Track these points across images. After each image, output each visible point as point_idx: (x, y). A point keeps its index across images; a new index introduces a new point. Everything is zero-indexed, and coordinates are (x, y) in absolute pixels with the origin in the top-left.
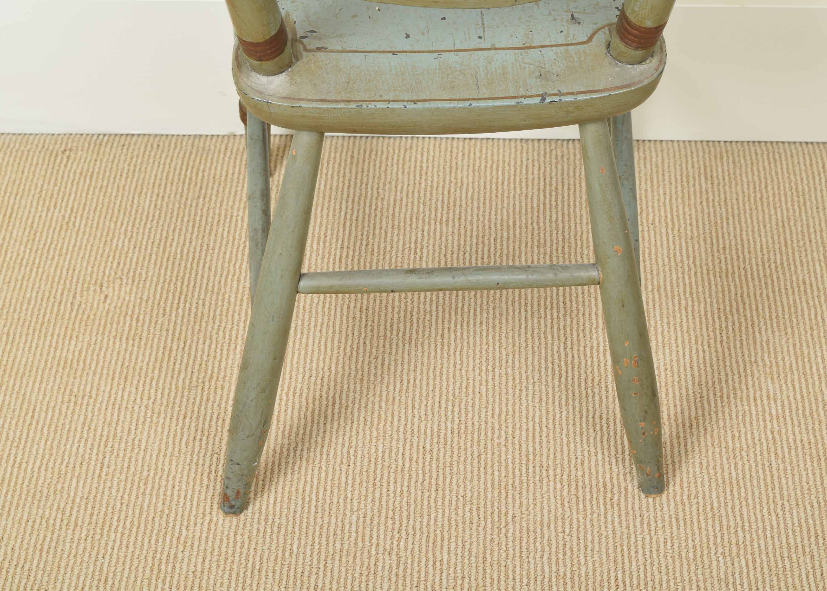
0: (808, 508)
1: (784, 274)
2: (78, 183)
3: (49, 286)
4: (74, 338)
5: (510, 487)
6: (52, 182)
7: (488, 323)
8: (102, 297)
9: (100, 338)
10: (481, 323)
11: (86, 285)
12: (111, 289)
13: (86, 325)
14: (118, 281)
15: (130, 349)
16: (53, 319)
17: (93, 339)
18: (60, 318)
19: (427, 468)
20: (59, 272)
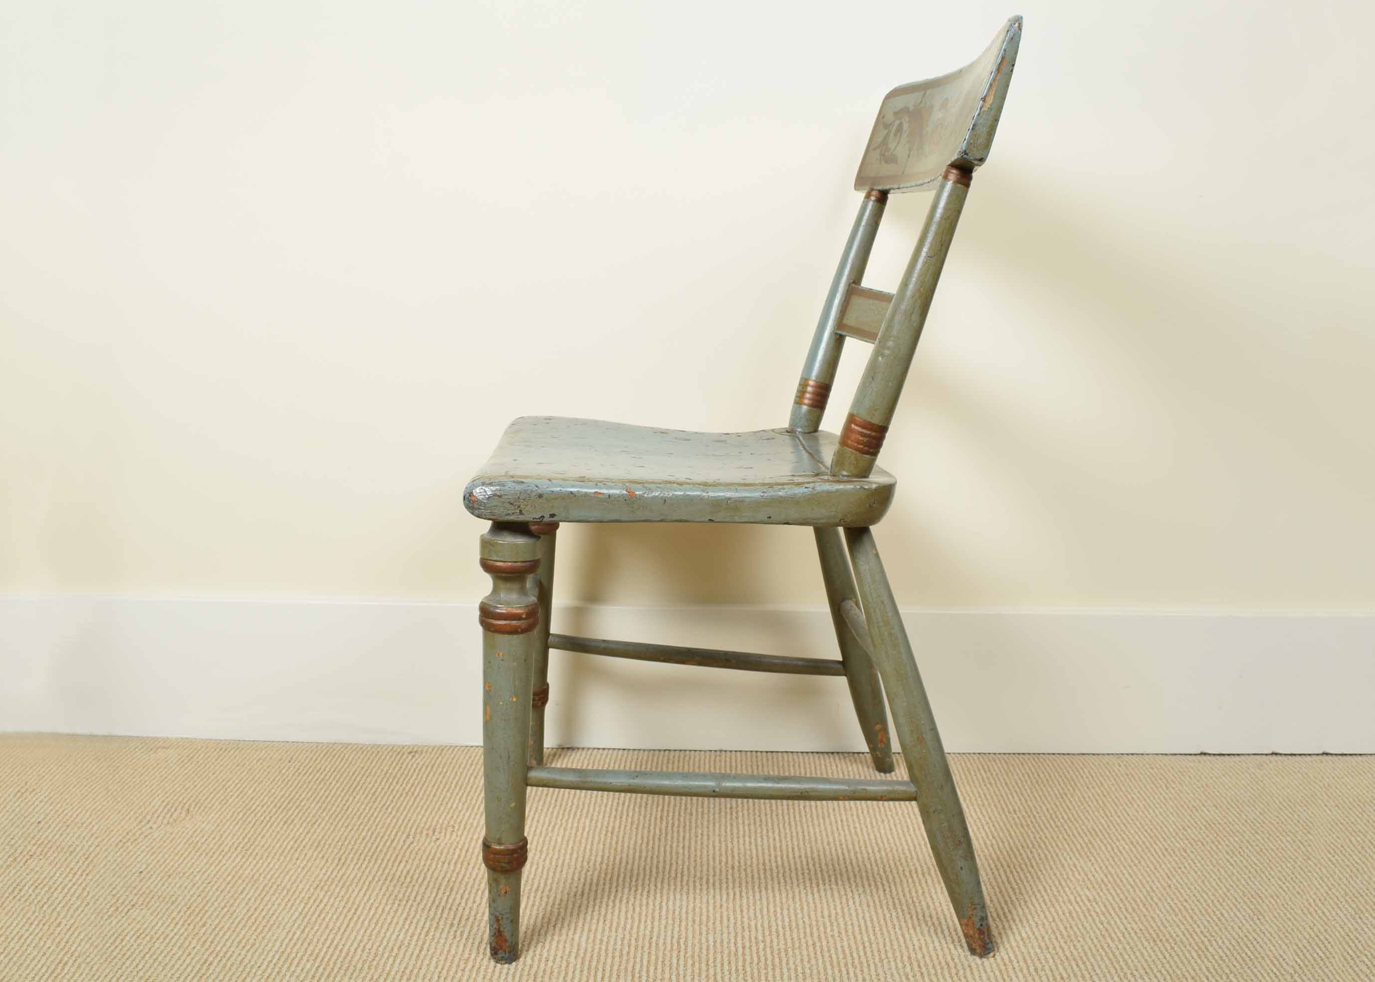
2: (420, 770)
3: (384, 829)
4: (404, 862)
5: (850, 966)
6: (397, 769)
8: (434, 838)
9: (429, 862)
11: (419, 829)
12: (443, 834)
13: (417, 854)
14: (450, 829)
15: (457, 870)
16: (385, 850)
17: (422, 863)
18: (391, 849)
19: (762, 953)
20: (395, 821)
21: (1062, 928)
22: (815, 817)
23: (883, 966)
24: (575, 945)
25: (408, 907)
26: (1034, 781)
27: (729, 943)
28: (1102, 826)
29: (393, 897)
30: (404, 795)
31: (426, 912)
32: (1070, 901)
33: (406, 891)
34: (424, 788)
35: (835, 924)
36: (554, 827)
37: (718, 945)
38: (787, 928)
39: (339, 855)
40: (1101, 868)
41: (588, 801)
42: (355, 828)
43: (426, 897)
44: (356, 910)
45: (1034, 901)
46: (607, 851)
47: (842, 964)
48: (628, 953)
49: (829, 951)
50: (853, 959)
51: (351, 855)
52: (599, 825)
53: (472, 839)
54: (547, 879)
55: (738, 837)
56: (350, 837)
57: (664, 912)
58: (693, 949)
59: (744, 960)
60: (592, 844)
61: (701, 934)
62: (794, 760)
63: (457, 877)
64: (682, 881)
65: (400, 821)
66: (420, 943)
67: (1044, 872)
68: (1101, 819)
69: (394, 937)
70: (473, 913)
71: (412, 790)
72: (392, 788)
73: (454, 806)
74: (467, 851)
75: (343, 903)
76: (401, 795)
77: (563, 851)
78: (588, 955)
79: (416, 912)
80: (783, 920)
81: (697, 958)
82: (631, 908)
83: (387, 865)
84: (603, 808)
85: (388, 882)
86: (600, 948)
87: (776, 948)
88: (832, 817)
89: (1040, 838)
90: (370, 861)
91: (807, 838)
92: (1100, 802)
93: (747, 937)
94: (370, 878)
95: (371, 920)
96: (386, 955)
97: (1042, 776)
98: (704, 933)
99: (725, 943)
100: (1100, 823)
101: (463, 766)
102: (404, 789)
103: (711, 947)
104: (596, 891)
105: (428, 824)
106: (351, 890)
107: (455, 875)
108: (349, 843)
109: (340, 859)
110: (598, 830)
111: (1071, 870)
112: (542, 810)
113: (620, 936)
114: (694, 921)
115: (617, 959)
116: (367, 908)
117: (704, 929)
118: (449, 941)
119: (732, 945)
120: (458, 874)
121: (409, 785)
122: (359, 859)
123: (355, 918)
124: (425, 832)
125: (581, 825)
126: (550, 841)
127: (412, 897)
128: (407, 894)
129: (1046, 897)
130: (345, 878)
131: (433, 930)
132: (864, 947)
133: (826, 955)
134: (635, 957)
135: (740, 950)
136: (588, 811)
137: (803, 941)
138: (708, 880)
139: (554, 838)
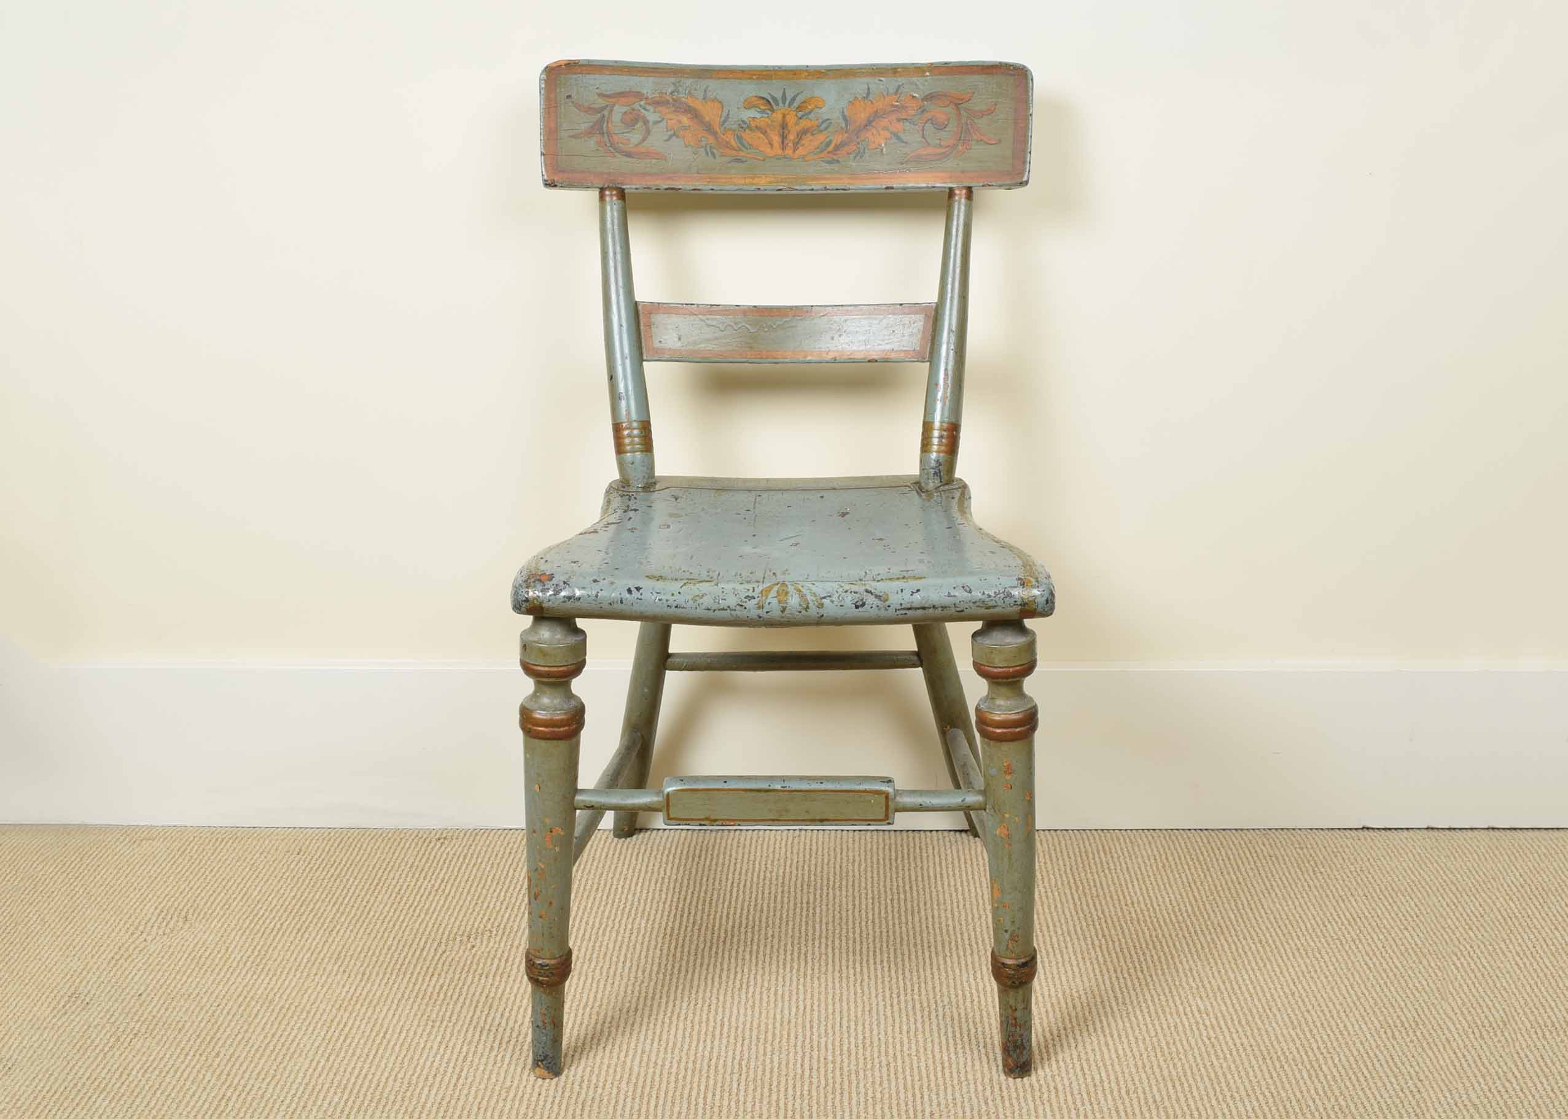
0: (1261, 1098)
1: (1198, 920)
2: (450, 863)
3: (412, 936)
4: (436, 976)
6: (424, 860)
7: (889, 961)
8: (469, 946)
9: (464, 976)
10: (882, 961)
11: (452, 936)
12: (479, 940)
13: (450, 966)
14: (488, 933)
15: (497, 983)
16: (414, 961)
17: (457, 977)
18: (421, 960)
19: (830, 1075)
20: (423, 926)
21: (1164, 1044)
22: (903, 914)
23: (961, 1089)
24: (627, 1070)
25: (442, 1029)
26: (1160, 865)
27: (795, 1064)
28: (1230, 920)
29: (425, 1017)
30: (433, 893)
31: (462, 1035)
32: (1178, 1012)
33: (439, 1011)
34: (456, 883)
35: (913, 1041)
36: (605, 930)
37: (783, 1067)
38: (861, 1046)
39: (362, 969)
40: (1219, 972)
41: (644, 897)
42: (379, 936)
43: (462, 1016)
44: (386, 1033)
45: (1138, 1012)
46: (664, 959)
47: (917, 1087)
48: (685, 1077)
49: (904, 1072)
50: (929, 1081)
51: (377, 968)
52: (656, 926)
53: (512, 946)
54: (597, 992)
55: (813, 940)
56: (373, 947)
57: (726, 1029)
58: (756, 1071)
59: (811, 1084)
60: (648, 950)
61: (765, 1054)
62: (884, 840)
63: (496, 993)
64: (747, 993)
65: (430, 925)
66: (458, 1069)
67: (1155, 978)
68: (1230, 913)
69: (428, 1063)
70: (515, 1035)
71: (443, 886)
72: (419, 883)
73: (491, 906)
74: (507, 961)
75: (370, 1026)
76: (430, 894)
77: (615, 959)
78: (641, 1080)
79: (452, 1035)
80: (856, 1038)
81: (759, 1082)
82: (690, 1025)
83: (417, 979)
84: (661, 905)
85: (419, 1000)
86: (654, 1073)
87: (846, 1069)
88: (923, 913)
89: (1157, 936)
90: (398, 975)
91: (892, 938)
92: (1233, 891)
93: (815, 1057)
94: (399, 996)
95: (402, 1045)
96: (420, 1085)
97: (1170, 859)
98: (769, 1053)
99: (791, 1065)
100: (1229, 917)
101: (500, 855)
102: (433, 885)
103: (776, 1070)
104: (652, 1006)
105: (462, 928)
106: (378, 1010)
107: (494, 990)
108: (374, 953)
109: (364, 974)
110: (655, 933)
111: (1186, 976)
112: (591, 908)
113: (677, 1058)
114: (758, 1039)
115: (672, 1084)
116: (398, 1031)
117: (769, 1048)
118: (489, 1067)
119: (799, 1066)
120: (497, 988)
121: (439, 881)
122: (385, 973)
123: (385, 1042)
124: (458, 939)
125: (636, 926)
126: (600, 947)
127: (447, 1018)
128: (441, 1014)
129: (1152, 1008)
130: (370, 996)
131: (470, 1055)
132: (943, 1068)
133: (901, 1076)
134: (692, 1083)
135: (807, 1073)
136: (644, 910)
137: (876, 1060)
138: (776, 990)
139: (605, 943)
